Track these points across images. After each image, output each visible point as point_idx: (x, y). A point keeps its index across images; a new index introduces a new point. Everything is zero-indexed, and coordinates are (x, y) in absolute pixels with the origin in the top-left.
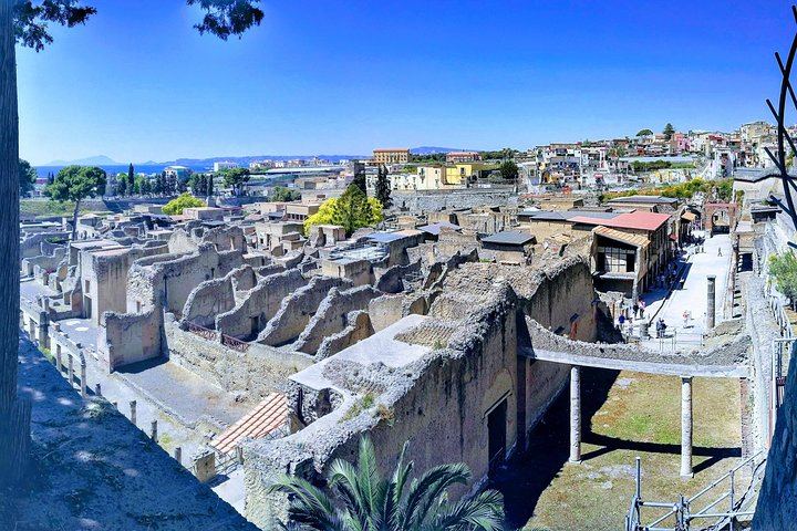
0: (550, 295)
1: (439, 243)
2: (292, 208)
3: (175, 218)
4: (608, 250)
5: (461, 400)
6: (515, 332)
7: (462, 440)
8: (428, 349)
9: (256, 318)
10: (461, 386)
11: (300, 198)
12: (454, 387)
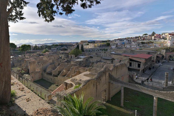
0: (117, 70)
1: (93, 58)
2: (66, 52)
3: (44, 54)
4: (132, 62)
5: (96, 88)
6: (108, 77)
7: (96, 96)
8: (90, 78)
9: (59, 71)
10: (97, 86)
11: (67, 50)
12: (95, 85)
